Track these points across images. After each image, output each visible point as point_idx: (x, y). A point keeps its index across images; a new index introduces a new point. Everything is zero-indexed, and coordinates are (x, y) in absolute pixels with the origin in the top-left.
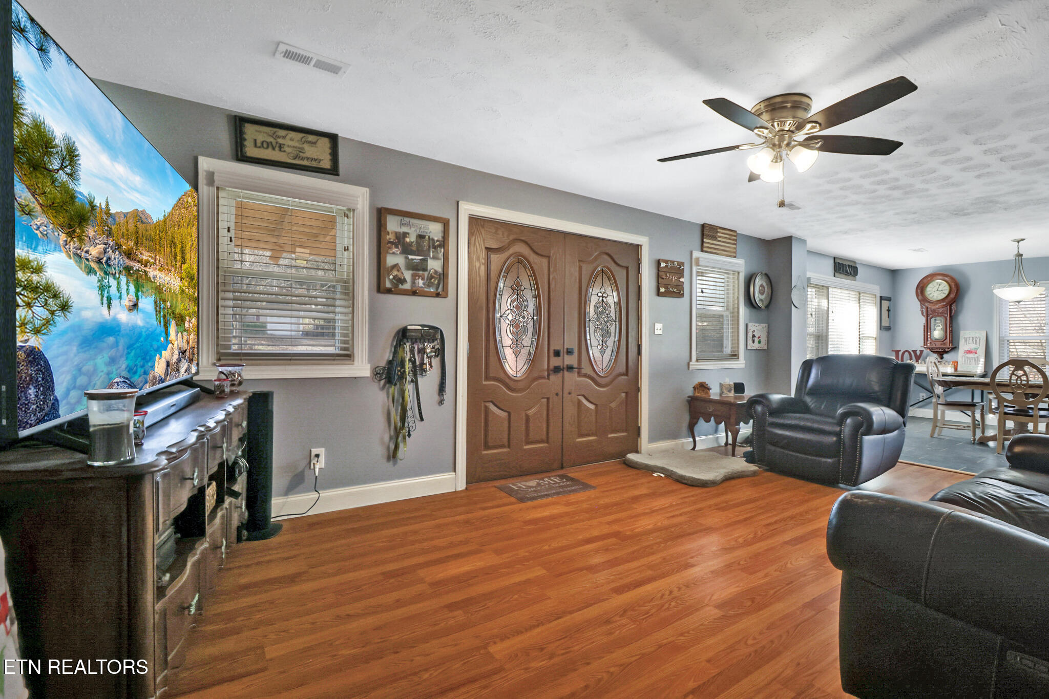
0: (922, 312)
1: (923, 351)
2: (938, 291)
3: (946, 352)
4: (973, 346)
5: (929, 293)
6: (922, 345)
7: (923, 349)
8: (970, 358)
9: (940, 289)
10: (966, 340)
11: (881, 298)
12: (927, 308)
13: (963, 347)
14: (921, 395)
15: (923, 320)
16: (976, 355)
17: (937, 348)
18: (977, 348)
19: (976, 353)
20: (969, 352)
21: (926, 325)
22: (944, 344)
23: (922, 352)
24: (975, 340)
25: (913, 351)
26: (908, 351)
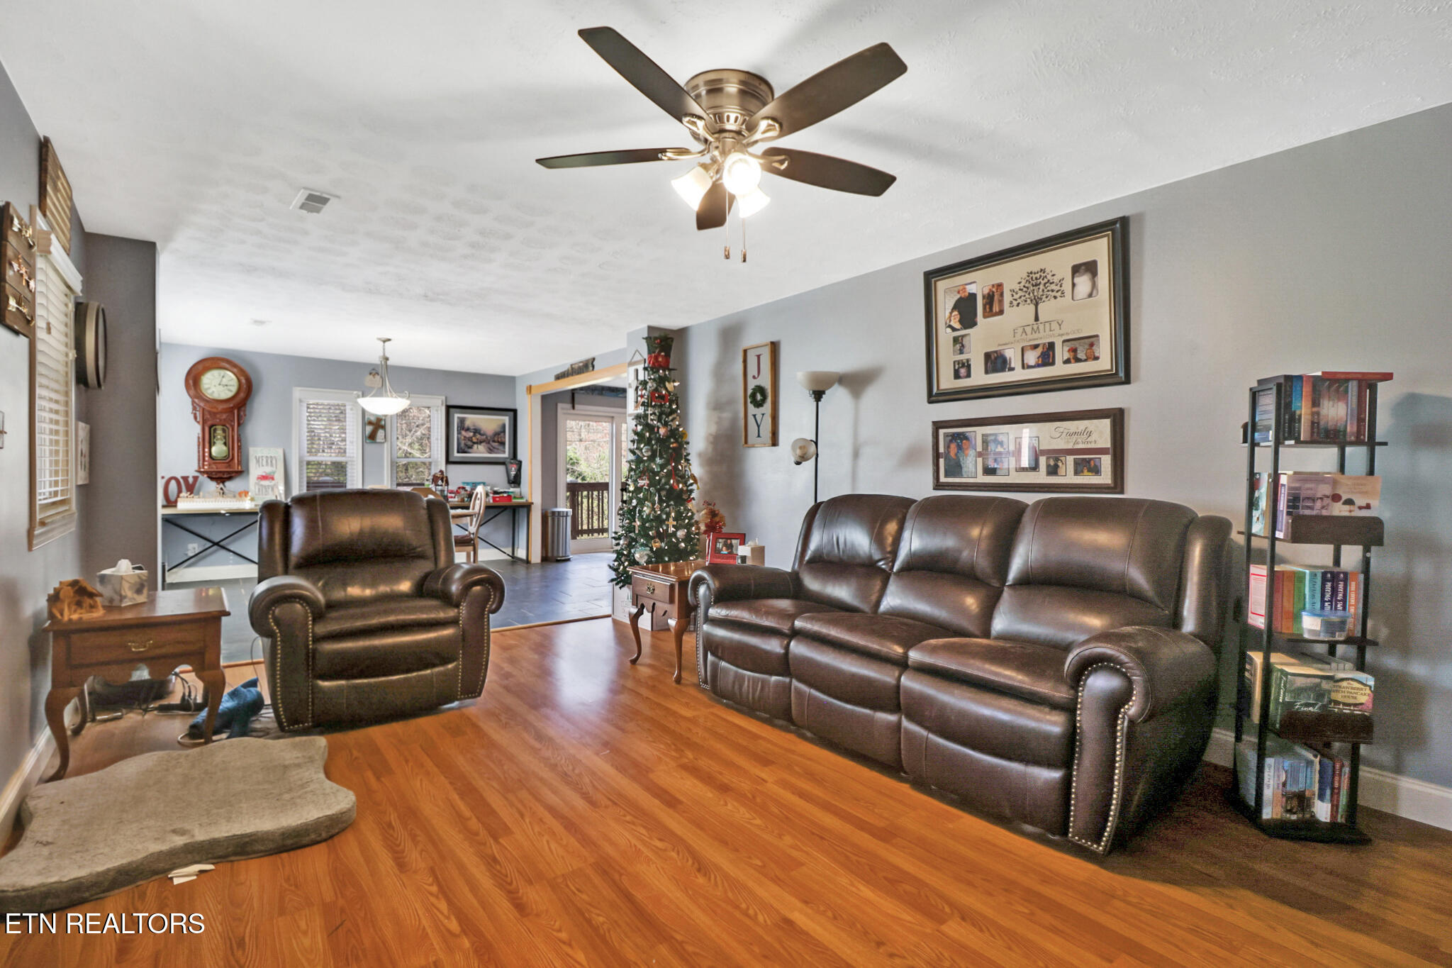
0: (195, 415)
1: (198, 477)
2: (219, 385)
3: (229, 479)
4: (267, 470)
5: (206, 386)
6: (197, 469)
7: (197, 474)
8: (265, 487)
9: (223, 382)
10: (258, 461)
12: (203, 409)
13: (255, 470)
14: (191, 546)
16: (273, 482)
17: (220, 472)
18: (274, 474)
19: (273, 479)
20: (264, 478)
21: (201, 436)
22: (229, 466)
23: (196, 478)
24: (270, 461)
25: (183, 478)
26: (175, 479)
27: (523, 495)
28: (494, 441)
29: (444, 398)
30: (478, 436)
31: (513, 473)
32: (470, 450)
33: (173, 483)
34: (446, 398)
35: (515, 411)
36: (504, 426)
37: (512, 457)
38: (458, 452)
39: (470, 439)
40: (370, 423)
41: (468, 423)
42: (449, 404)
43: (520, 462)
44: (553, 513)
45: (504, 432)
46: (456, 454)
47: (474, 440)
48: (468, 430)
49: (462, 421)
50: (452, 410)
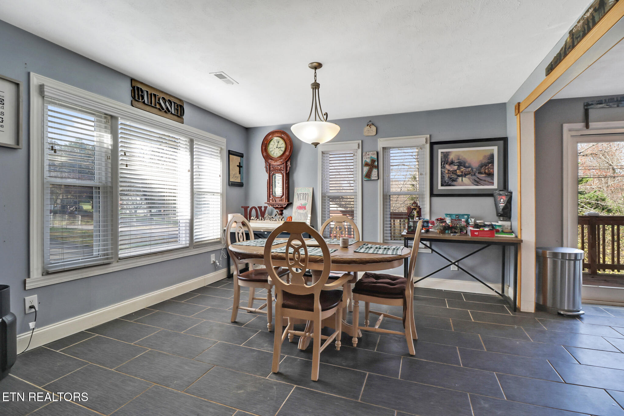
0: (266, 168)
1: (267, 207)
2: (277, 148)
3: (285, 208)
4: (303, 202)
5: (271, 150)
6: (266, 201)
7: (266, 205)
8: (300, 214)
9: (279, 146)
10: (298, 197)
11: (230, 153)
12: (270, 165)
13: (297, 203)
15: (266, 176)
16: (305, 211)
17: (277, 204)
18: (306, 204)
19: (305, 209)
20: (300, 208)
21: (269, 181)
22: (282, 200)
24: (305, 196)
25: (258, 207)
26: (254, 207)
27: (513, 230)
28: (480, 173)
29: (428, 136)
30: (463, 169)
31: (502, 205)
32: (455, 183)
33: (254, 210)
34: (430, 136)
35: (505, 140)
36: (492, 156)
37: (502, 187)
38: (442, 185)
39: (454, 172)
40: (367, 164)
41: (451, 157)
42: (433, 140)
43: (511, 193)
44: (555, 255)
45: (492, 162)
46: (440, 187)
47: (459, 173)
48: (452, 163)
49: (446, 155)
50: (435, 146)
